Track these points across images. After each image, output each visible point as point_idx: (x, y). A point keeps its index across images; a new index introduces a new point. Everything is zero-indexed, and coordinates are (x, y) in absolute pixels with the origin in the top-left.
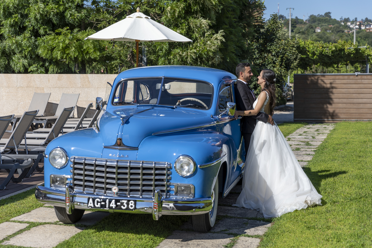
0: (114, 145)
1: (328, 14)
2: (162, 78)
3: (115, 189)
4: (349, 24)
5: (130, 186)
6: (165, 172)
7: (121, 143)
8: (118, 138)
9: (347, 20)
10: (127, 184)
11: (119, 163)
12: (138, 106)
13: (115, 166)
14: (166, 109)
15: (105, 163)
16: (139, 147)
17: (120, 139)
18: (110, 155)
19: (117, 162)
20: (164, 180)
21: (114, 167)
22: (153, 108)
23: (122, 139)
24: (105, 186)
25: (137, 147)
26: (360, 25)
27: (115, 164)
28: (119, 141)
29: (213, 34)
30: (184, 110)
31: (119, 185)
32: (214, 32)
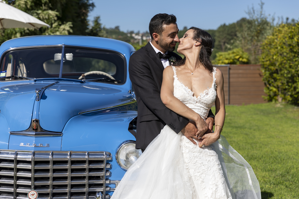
0: (26, 130)
1: (117, 28)
2: (62, 47)
3: (33, 195)
4: (134, 35)
5: (53, 188)
6: (102, 166)
7: (37, 127)
8: (33, 120)
9: (132, 33)
10: (49, 186)
11: (35, 155)
12: (35, 81)
13: (30, 160)
14: (74, 83)
15: (13, 156)
16: (63, 132)
17: (37, 121)
18: (22, 144)
19: (34, 154)
20: (101, 177)
21: (29, 162)
22: (57, 82)
23: (39, 120)
24: (15, 190)
25: (61, 132)
26: (142, 37)
27: (29, 158)
28: (34, 124)
29: (60, 25)
30: (90, 86)
31: (36, 188)
32: (60, 23)
